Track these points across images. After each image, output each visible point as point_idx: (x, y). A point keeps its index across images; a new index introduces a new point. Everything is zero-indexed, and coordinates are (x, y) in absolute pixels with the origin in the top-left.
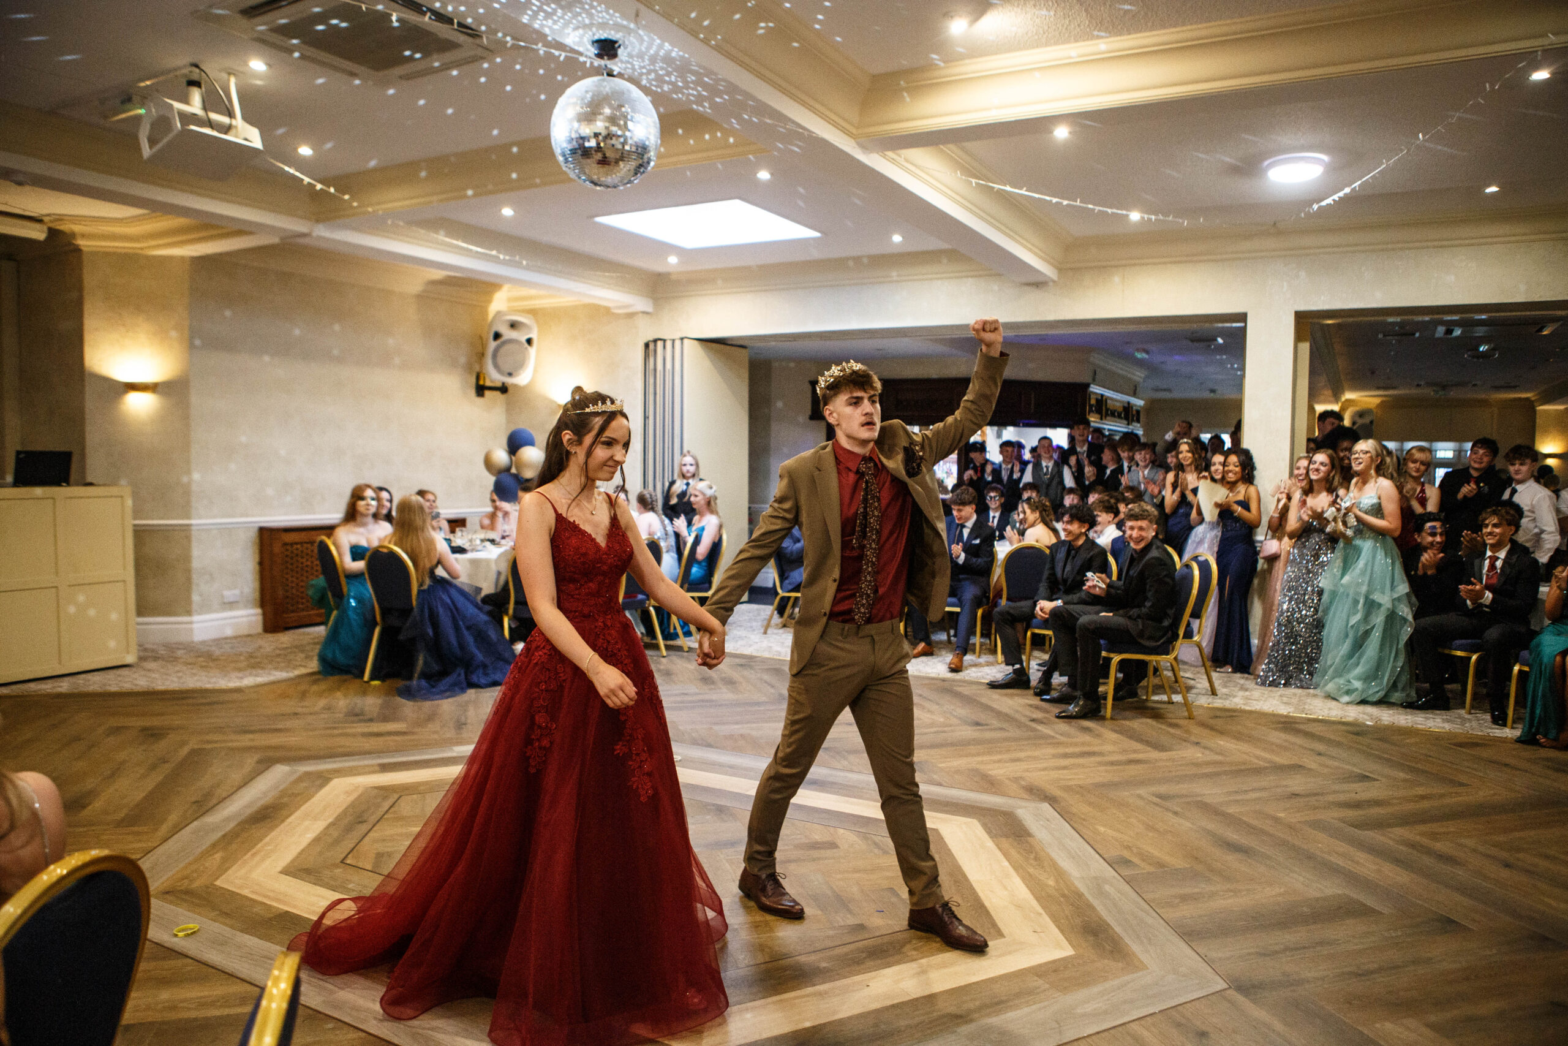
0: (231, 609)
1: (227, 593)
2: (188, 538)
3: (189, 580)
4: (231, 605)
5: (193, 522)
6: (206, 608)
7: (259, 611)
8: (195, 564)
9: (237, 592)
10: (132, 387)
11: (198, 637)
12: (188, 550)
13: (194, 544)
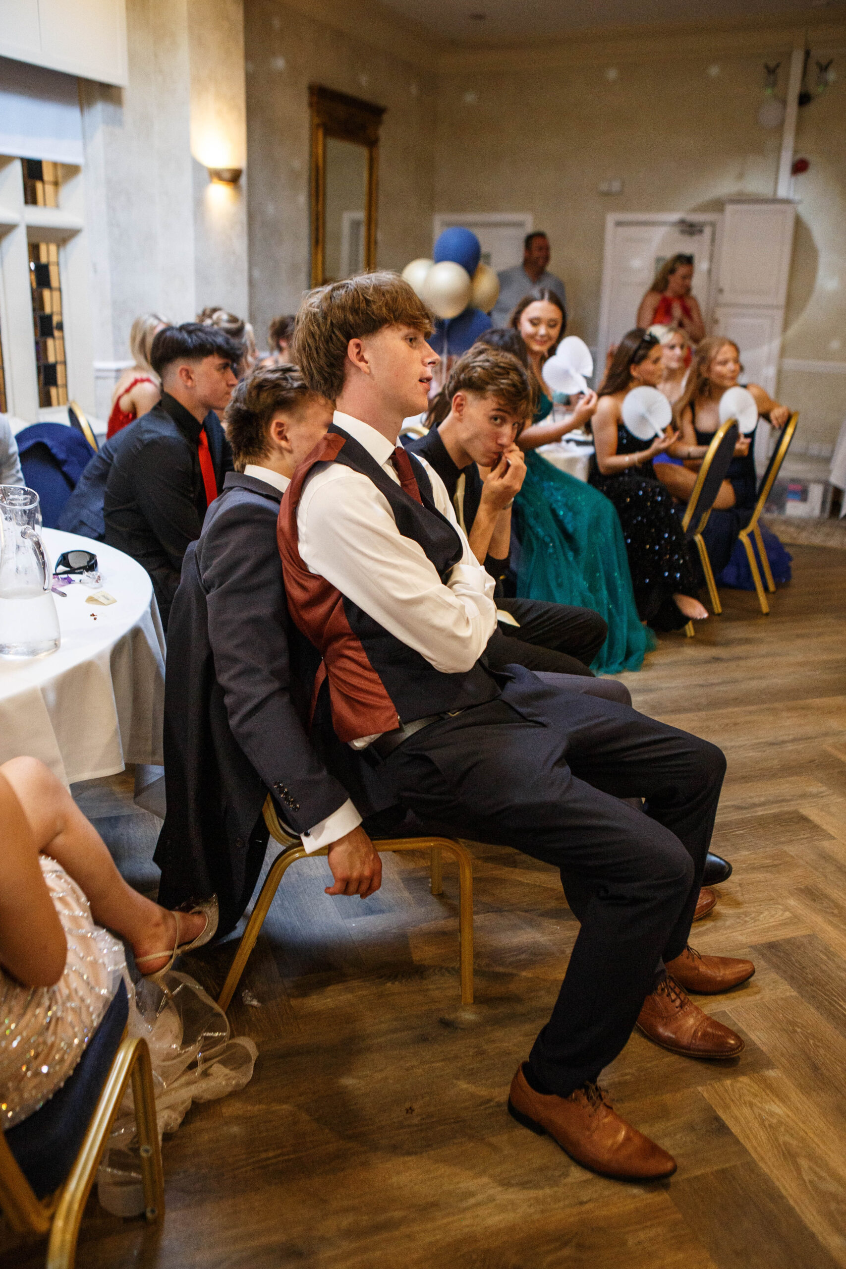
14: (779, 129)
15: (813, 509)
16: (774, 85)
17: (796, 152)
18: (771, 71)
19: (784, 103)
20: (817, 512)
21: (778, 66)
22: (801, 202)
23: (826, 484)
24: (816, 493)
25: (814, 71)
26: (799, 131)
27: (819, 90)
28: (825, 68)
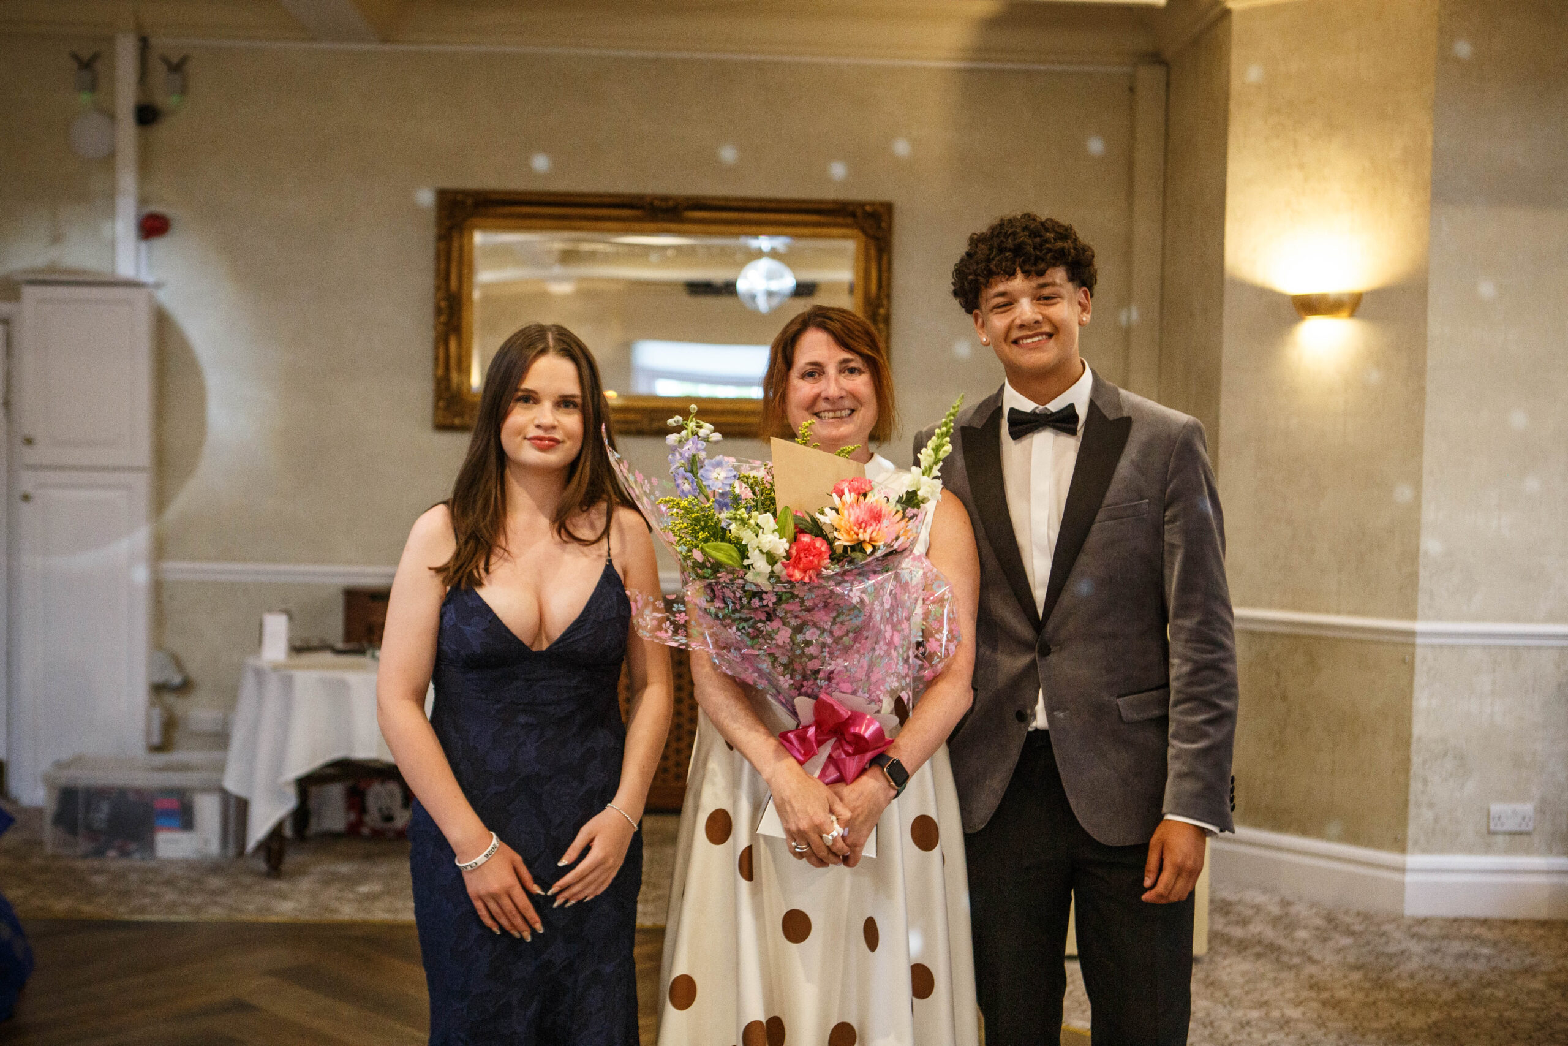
0: (1509, 851)
1: (1497, 807)
2: (1408, 665)
3: (1404, 765)
4: (1510, 839)
5: (1419, 626)
6: (1444, 838)
8: (1419, 728)
9: (1528, 808)
10: (1308, 306)
11: (1415, 907)
12: (1407, 693)
13: (1420, 679)
14: (109, 160)
15: (207, 842)
16: (93, 87)
17: (143, 201)
18: (86, 65)
19: (111, 116)
20: (214, 848)
21: (96, 57)
22: (158, 285)
23: (225, 796)
24: (208, 811)
25: (159, 71)
26: (145, 166)
27: (174, 100)
28: (176, 67)
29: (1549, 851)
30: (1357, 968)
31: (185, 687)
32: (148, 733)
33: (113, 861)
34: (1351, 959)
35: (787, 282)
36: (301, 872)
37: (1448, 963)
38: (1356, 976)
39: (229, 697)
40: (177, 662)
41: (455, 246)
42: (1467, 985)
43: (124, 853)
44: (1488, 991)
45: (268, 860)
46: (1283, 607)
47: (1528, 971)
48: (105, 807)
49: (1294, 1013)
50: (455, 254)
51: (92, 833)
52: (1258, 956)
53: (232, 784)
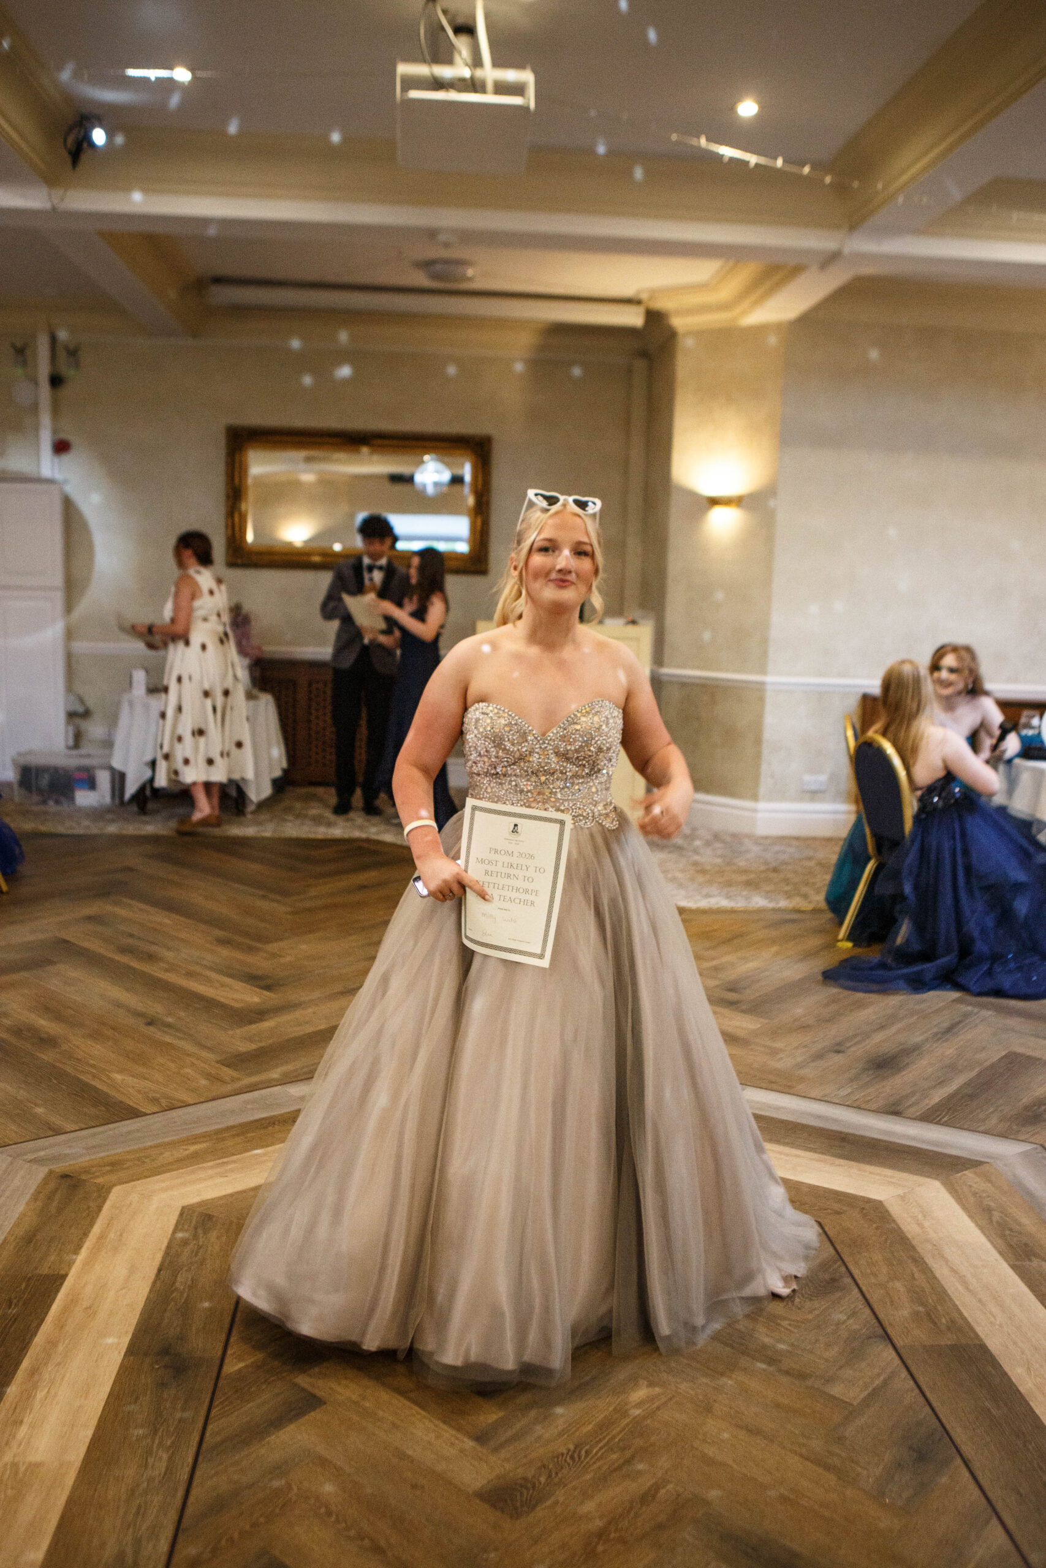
0: (812, 801)
1: (807, 778)
2: (762, 700)
3: (758, 756)
4: (814, 795)
5: (768, 679)
6: (779, 794)
7: (852, 808)
8: (768, 734)
9: (823, 778)
10: (714, 502)
11: (762, 830)
12: (760, 716)
13: (768, 708)
14: (34, 409)
15: (103, 796)
16: (23, 364)
17: (55, 431)
18: (20, 351)
19: (36, 382)
20: (108, 799)
21: (26, 346)
22: (66, 481)
23: (112, 770)
24: (103, 779)
25: (62, 355)
26: (56, 410)
27: (72, 372)
28: (73, 353)
29: (834, 801)
30: (721, 856)
31: (86, 714)
32: (67, 740)
33: (51, 806)
34: (719, 852)
35: (446, 476)
36: (155, 812)
37: (768, 856)
38: (719, 861)
39: (113, 720)
40: (81, 700)
41: (237, 460)
42: (774, 864)
43: (57, 802)
44: (784, 867)
45: (139, 805)
46: (698, 668)
47: (810, 859)
48: (47, 776)
49: (679, 875)
50: (237, 465)
51: (40, 791)
52: (670, 852)
53: (117, 764)
